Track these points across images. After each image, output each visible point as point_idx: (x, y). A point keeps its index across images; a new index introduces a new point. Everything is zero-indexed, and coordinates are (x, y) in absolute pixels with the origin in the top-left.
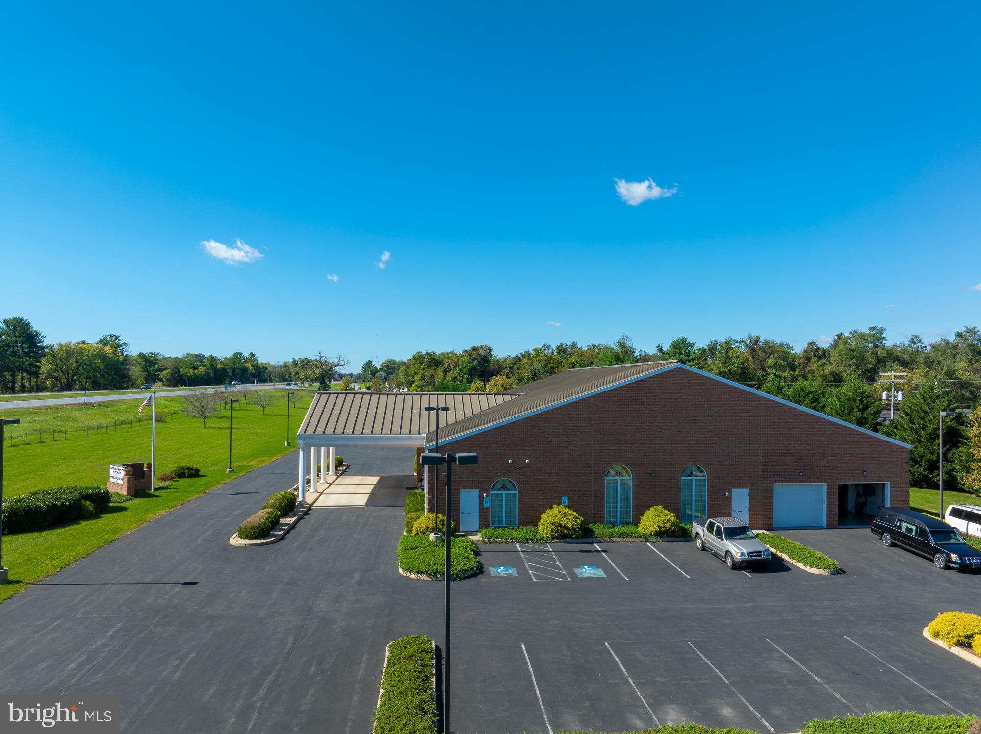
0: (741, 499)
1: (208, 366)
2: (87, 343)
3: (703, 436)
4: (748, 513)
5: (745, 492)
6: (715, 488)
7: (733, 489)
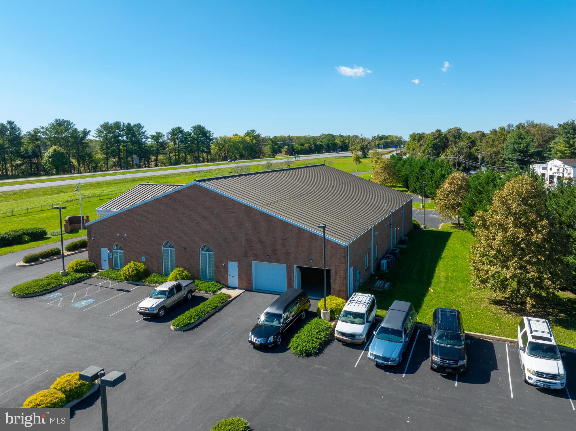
0: (233, 268)
1: (312, 143)
2: (238, 135)
3: (210, 227)
4: (237, 277)
5: (236, 264)
6: (218, 260)
7: (228, 262)
